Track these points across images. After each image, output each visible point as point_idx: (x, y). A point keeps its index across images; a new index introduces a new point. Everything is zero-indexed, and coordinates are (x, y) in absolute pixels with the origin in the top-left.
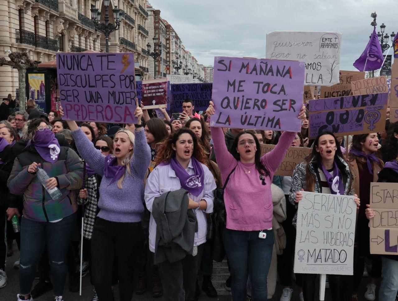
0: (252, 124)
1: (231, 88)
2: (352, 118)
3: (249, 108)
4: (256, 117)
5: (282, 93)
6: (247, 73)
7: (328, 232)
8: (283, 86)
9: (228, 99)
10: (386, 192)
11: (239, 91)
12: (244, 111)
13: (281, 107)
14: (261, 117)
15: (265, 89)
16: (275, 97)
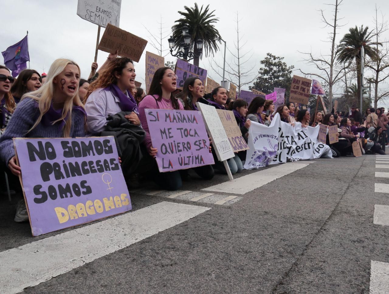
0: (187, 164)
1: (164, 135)
3: (181, 151)
4: (187, 157)
5: (196, 135)
6: (171, 121)
8: (195, 130)
9: (165, 146)
11: (170, 137)
12: (179, 153)
13: (200, 146)
14: (190, 157)
15: (186, 134)
16: (194, 139)
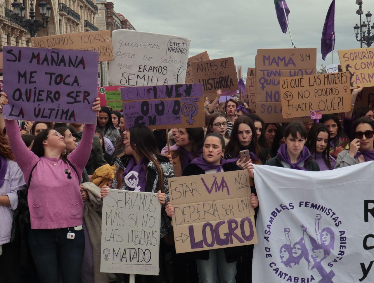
0: (46, 117)
1: (22, 80)
2: (169, 109)
3: (42, 100)
4: (49, 109)
5: (76, 84)
6: (38, 63)
7: (132, 231)
8: (76, 77)
9: (19, 91)
10: (185, 186)
11: (30, 82)
12: (37, 103)
13: (75, 99)
14: (54, 109)
15: (58, 80)
16: (69, 89)
